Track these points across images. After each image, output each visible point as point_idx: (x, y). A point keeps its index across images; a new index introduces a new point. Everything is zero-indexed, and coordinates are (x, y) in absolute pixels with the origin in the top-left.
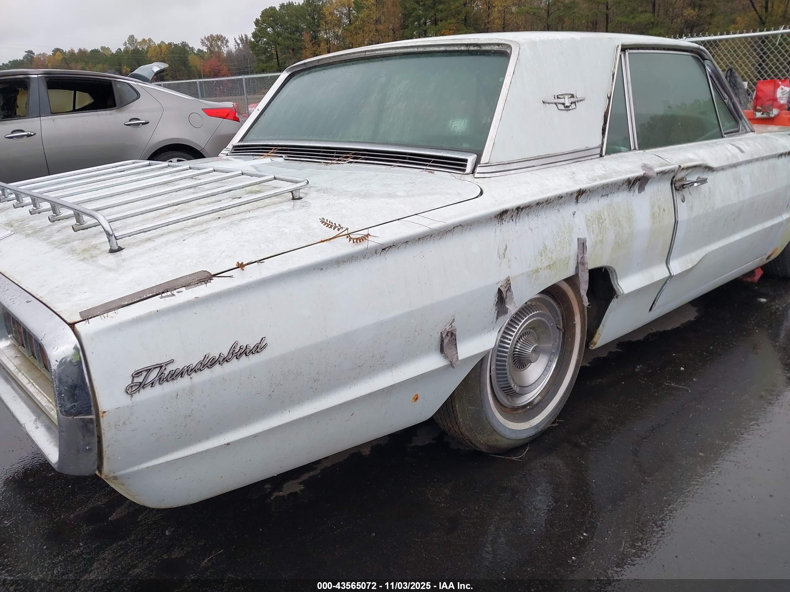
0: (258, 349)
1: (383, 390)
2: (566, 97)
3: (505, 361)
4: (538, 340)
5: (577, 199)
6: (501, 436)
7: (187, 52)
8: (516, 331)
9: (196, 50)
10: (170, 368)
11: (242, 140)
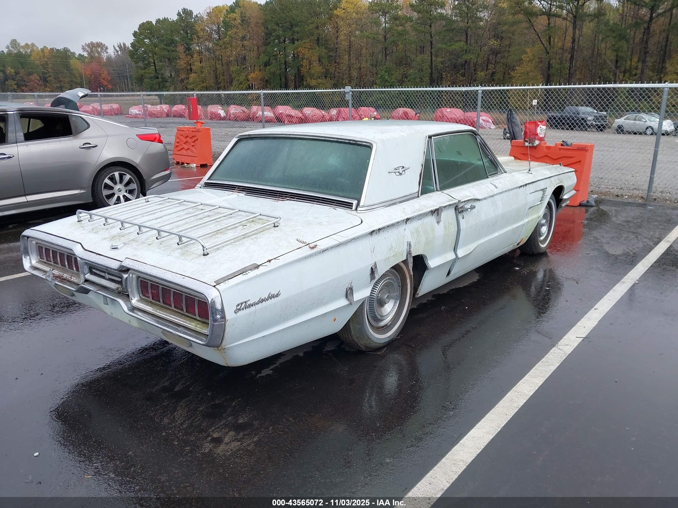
0: (277, 295)
1: (322, 315)
2: (400, 168)
3: (374, 303)
4: (389, 292)
5: (406, 222)
6: (372, 341)
7: (69, 56)
8: (378, 287)
9: (77, 54)
10: (249, 303)
11: (209, 179)
